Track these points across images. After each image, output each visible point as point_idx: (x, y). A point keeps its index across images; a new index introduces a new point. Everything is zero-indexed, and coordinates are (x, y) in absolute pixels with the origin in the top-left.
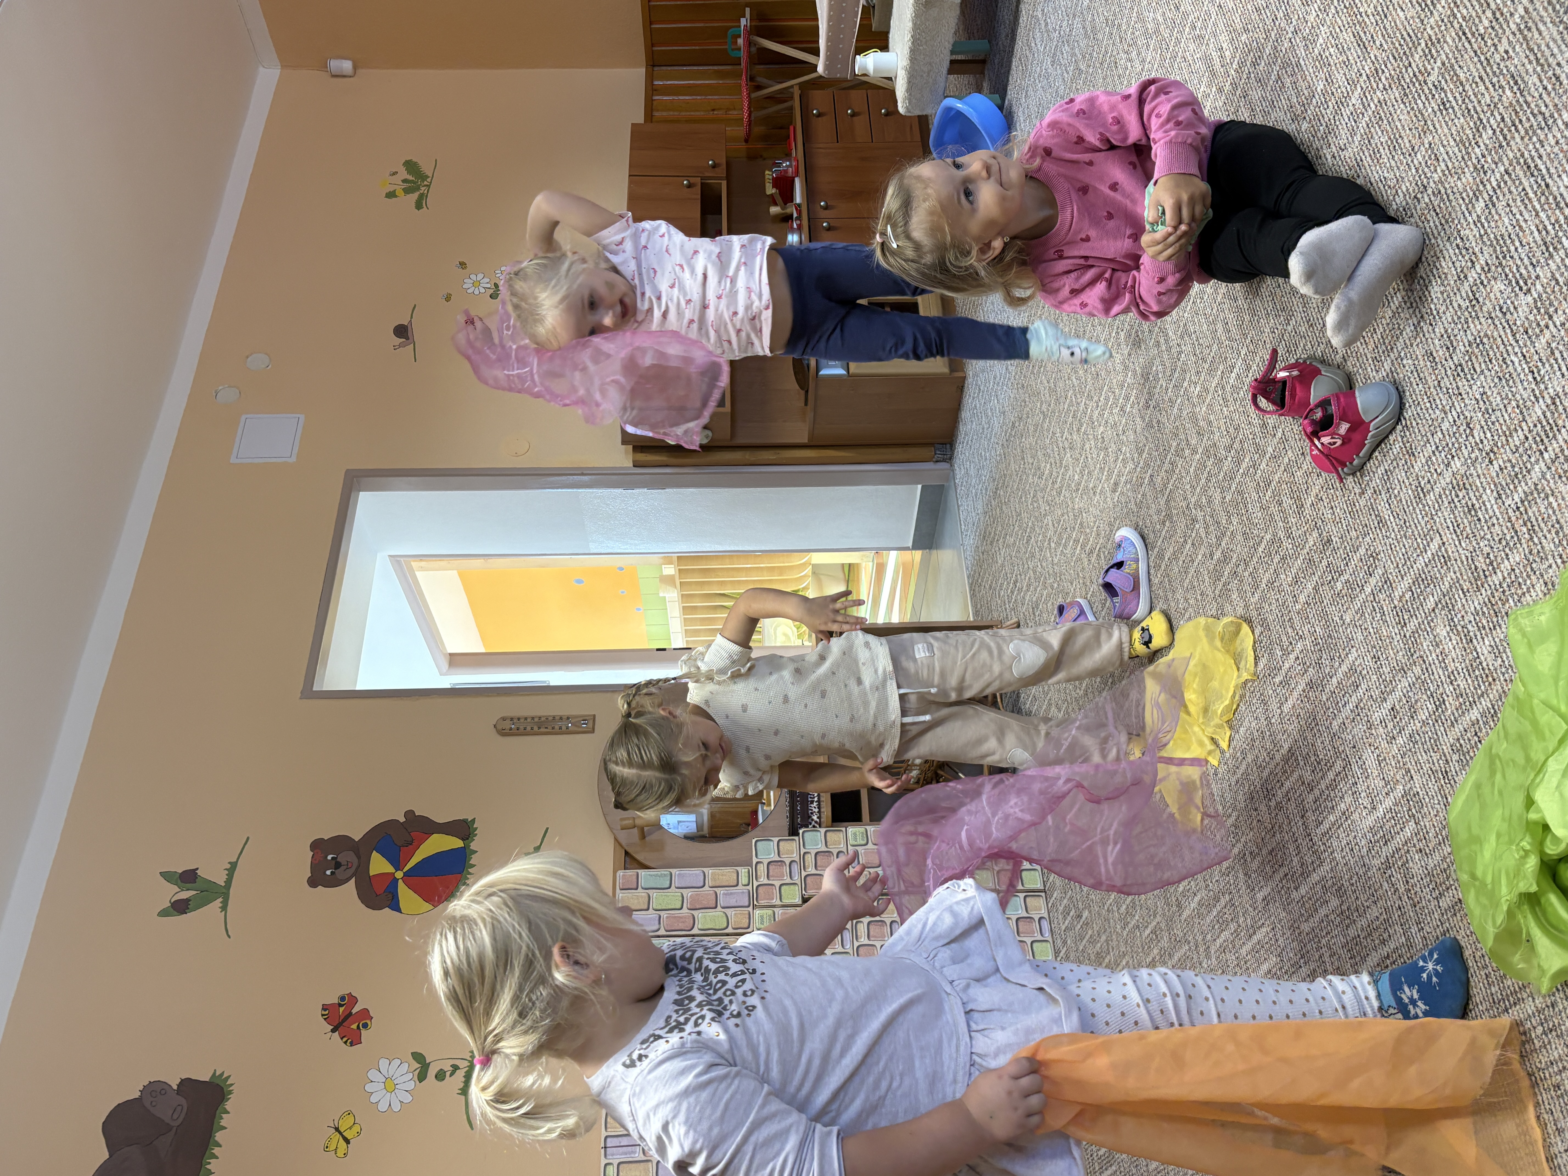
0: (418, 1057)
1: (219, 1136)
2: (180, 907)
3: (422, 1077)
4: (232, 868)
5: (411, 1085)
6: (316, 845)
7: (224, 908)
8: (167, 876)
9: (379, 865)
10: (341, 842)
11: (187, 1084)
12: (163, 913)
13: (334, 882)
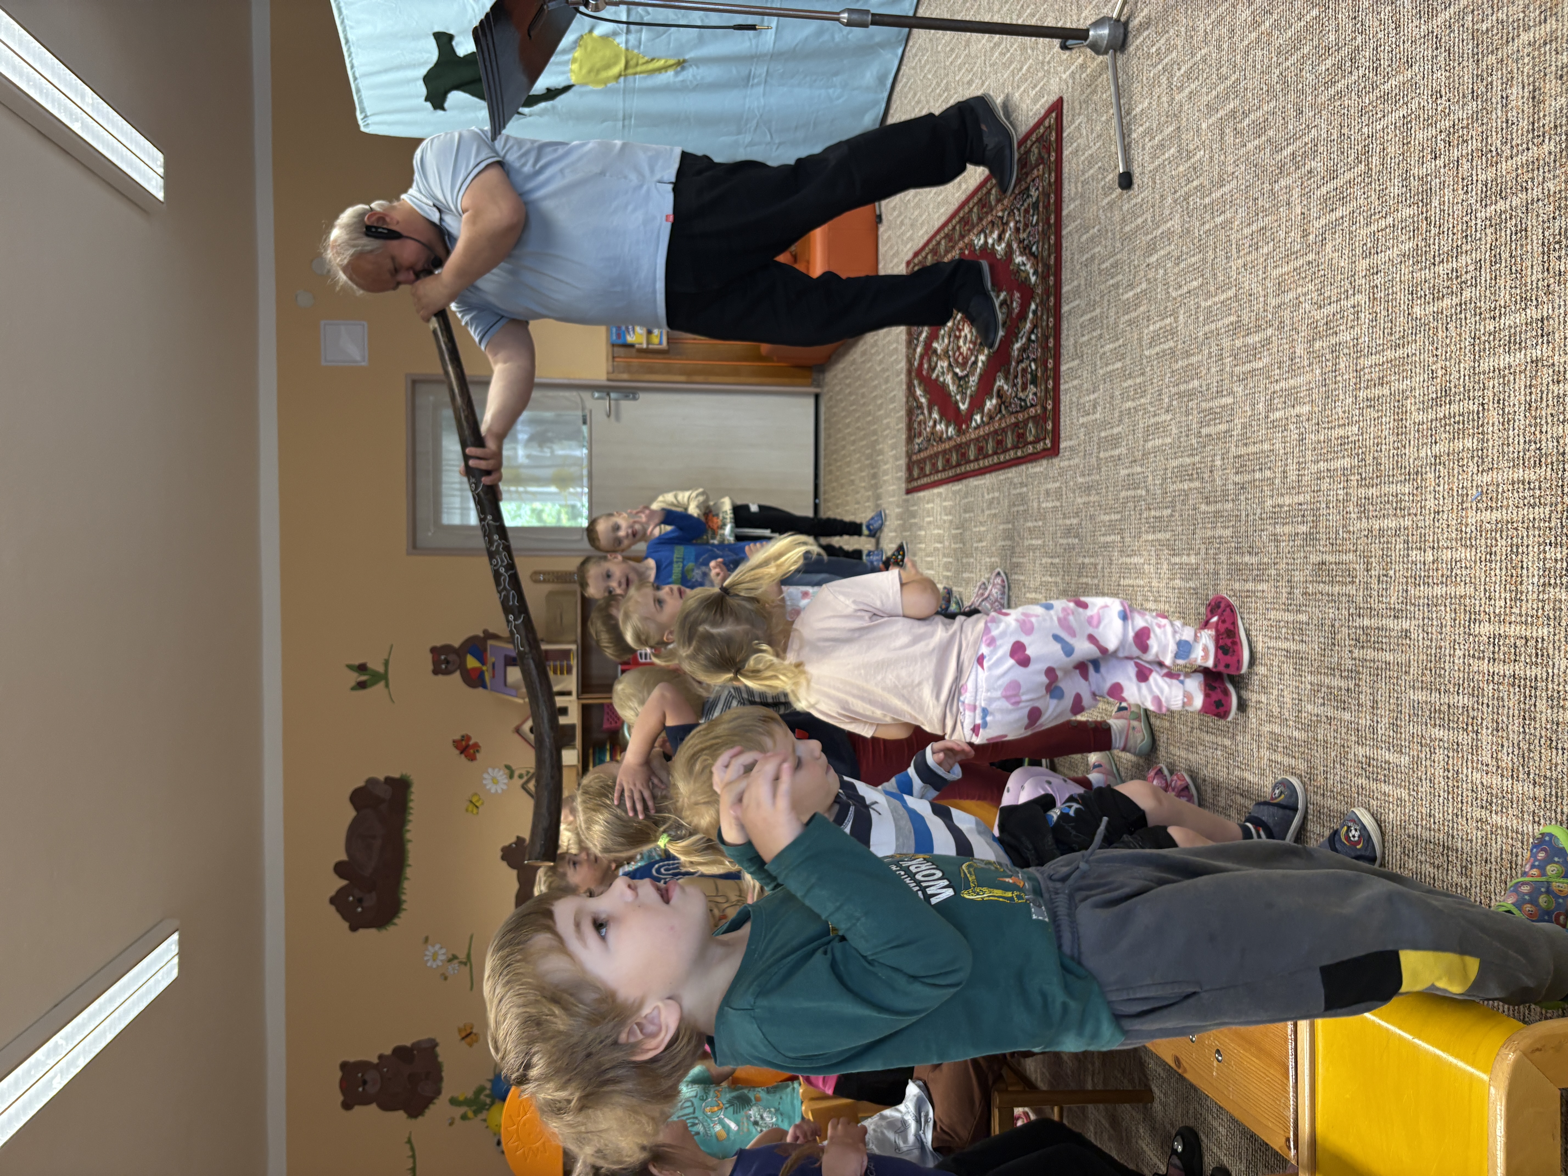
0: (508, 767)
1: (411, 804)
2: (362, 685)
3: (511, 776)
4: (386, 663)
5: (506, 781)
6: (434, 650)
7: (387, 686)
8: (350, 667)
9: (472, 662)
10: (447, 649)
11: (388, 780)
12: (353, 689)
13: (447, 672)
